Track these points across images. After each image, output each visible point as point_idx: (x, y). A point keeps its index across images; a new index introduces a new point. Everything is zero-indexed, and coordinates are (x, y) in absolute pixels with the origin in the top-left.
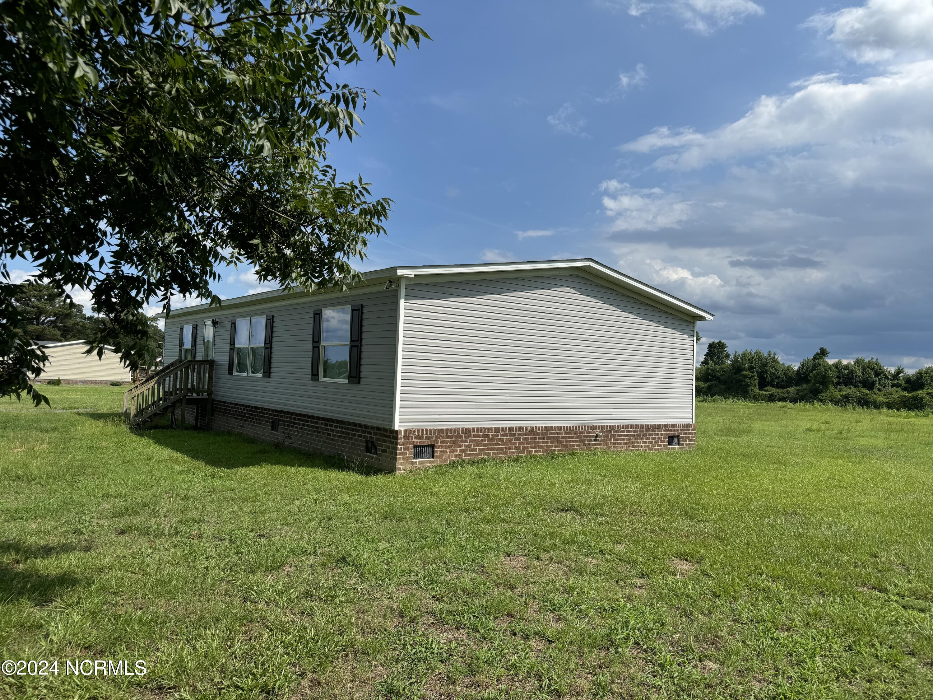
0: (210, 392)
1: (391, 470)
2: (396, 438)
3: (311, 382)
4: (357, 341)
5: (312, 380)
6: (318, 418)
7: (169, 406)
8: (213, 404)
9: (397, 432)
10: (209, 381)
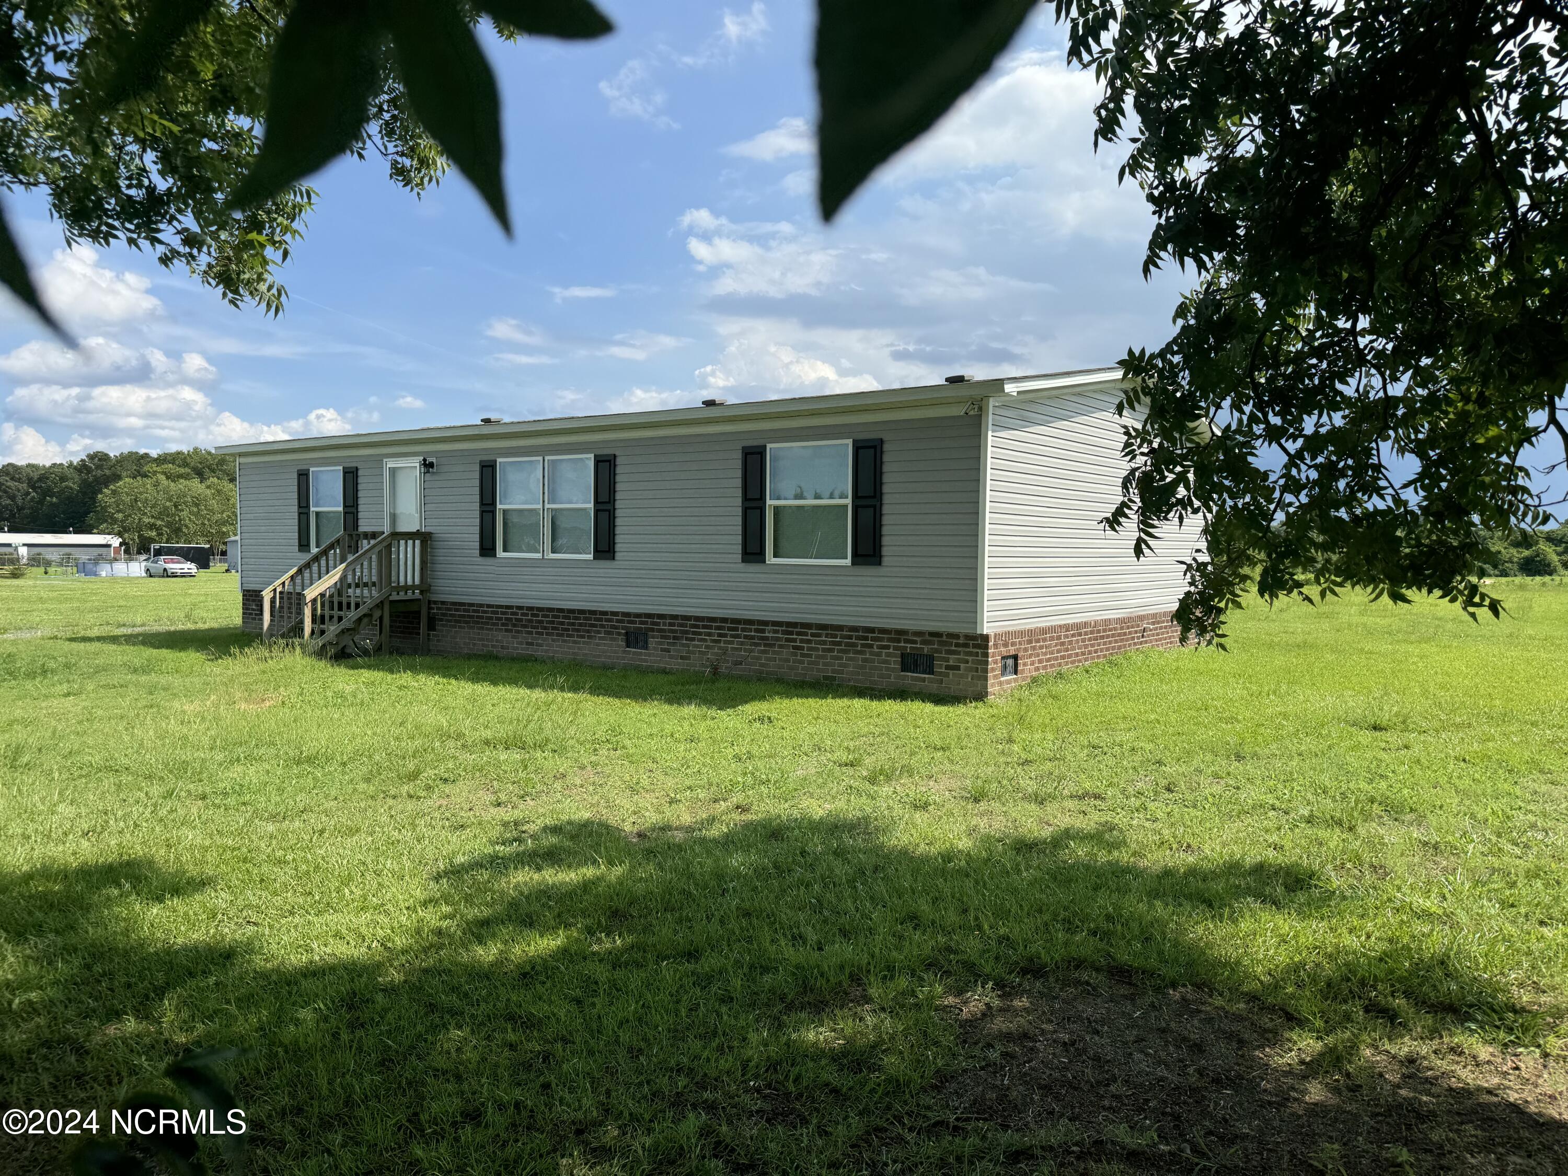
0: (425, 587)
1: (980, 696)
2: (987, 647)
3: (742, 566)
4: (874, 497)
5: (743, 561)
6: (765, 623)
7: (365, 615)
8: (430, 608)
9: (986, 638)
10: (422, 569)
